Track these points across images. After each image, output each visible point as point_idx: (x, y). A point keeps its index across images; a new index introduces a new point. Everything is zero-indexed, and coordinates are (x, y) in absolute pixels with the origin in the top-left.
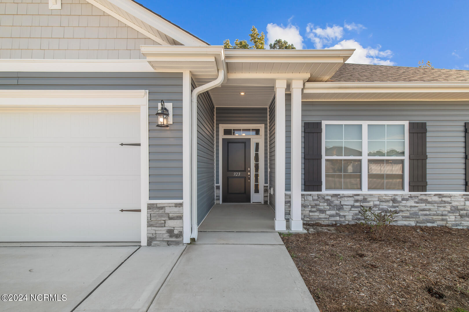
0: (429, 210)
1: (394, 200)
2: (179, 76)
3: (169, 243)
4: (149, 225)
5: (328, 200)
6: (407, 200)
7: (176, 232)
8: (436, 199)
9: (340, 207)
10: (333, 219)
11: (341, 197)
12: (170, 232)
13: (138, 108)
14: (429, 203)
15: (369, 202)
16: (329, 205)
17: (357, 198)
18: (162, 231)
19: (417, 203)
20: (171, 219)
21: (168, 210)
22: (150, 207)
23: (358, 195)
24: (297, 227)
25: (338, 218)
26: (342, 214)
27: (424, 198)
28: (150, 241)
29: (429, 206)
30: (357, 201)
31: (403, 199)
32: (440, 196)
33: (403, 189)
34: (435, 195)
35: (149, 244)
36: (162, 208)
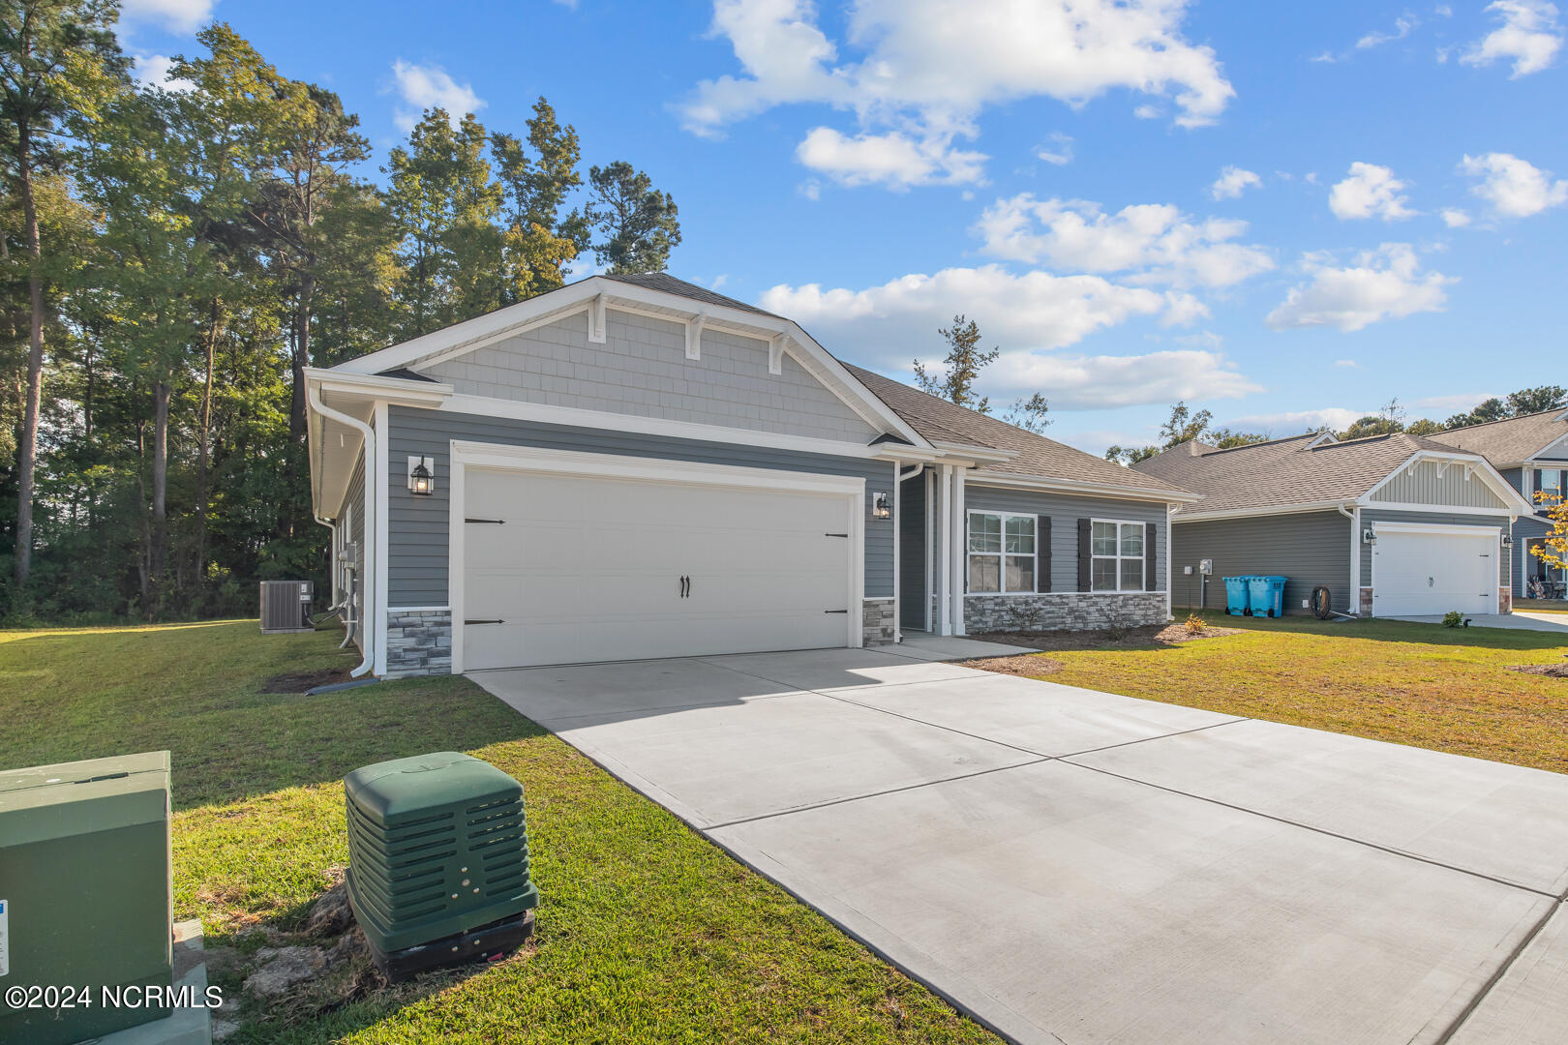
0: (1053, 612)
1: (1026, 603)
2: (892, 465)
3: (883, 643)
4: (866, 624)
5: (972, 603)
6: (1036, 602)
7: (889, 631)
8: (1058, 600)
9: (982, 613)
10: (977, 626)
11: (984, 600)
12: (884, 631)
13: (854, 496)
14: (1053, 604)
15: (1006, 605)
16: (973, 610)
17: (996, 600)
18: (877, 631)
19: (1044, 605)
20: (885, 617)
21: (882, 608)
22: (866, 605)
23: (997, 597)
24: (961, 630)
25: (981, 625)
26: (984, 620)
27: (1049, 599)
28: (866, 641)
29: (1053, 609)
30: (996, 604)
31: (1034, 601)
32: (1061, 597)
33: (1033, 590)
34: (1058, 596)
35: (865, 645)
36: (877, 605)
